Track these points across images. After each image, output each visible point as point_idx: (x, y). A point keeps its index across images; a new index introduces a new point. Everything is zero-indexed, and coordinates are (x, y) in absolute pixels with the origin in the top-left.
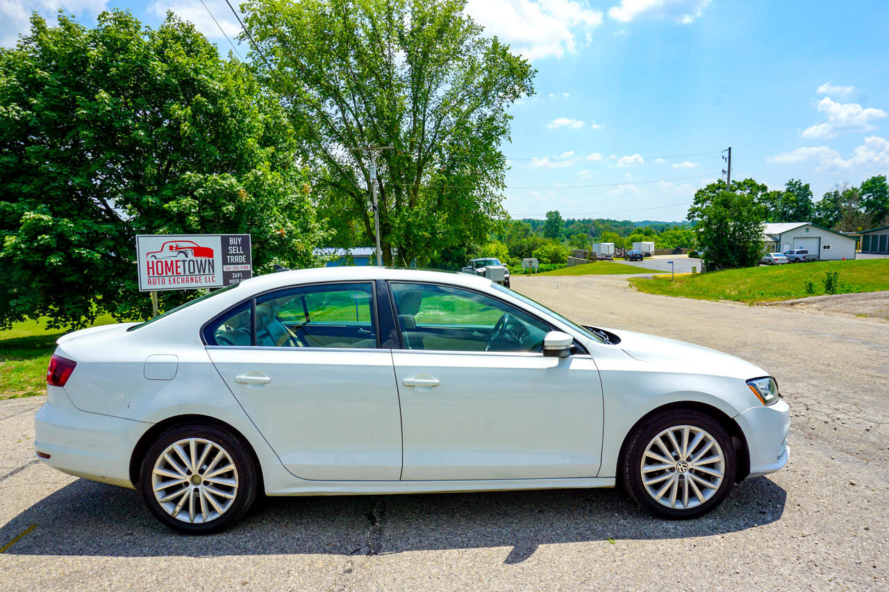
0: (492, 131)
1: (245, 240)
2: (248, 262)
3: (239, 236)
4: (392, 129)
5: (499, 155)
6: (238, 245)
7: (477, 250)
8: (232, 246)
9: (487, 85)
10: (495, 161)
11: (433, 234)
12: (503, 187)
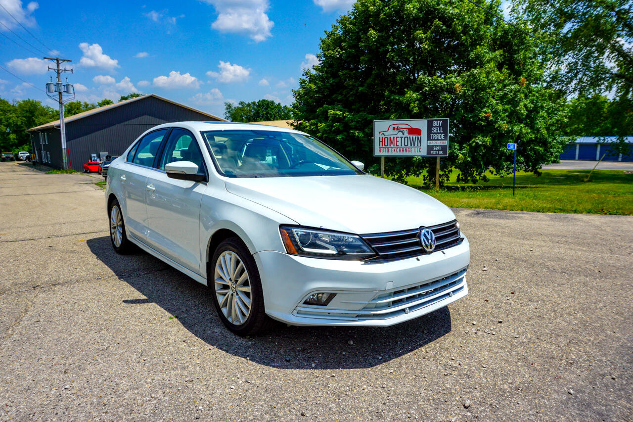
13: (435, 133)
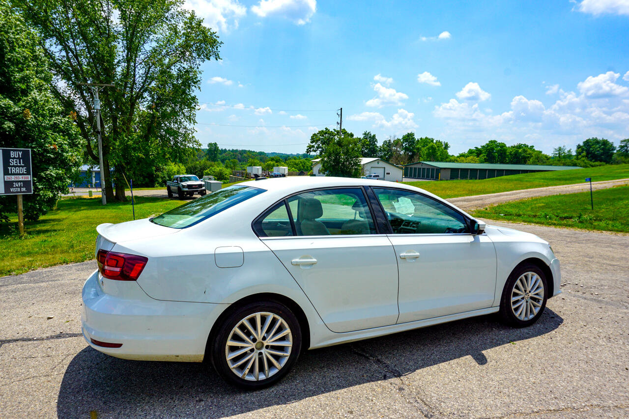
0: (188, 79)
1: (25, 154)
2: (28, 173)
3: (20, 151)
4: (109, 71)
5: (194, 98)
6: (19, 158)
7: (163, 169)
8: (14, 158)
9: (186, 46)
10: (190, 103)
11: (147, 155)
12: (194, 122)
13: (14, 166)
